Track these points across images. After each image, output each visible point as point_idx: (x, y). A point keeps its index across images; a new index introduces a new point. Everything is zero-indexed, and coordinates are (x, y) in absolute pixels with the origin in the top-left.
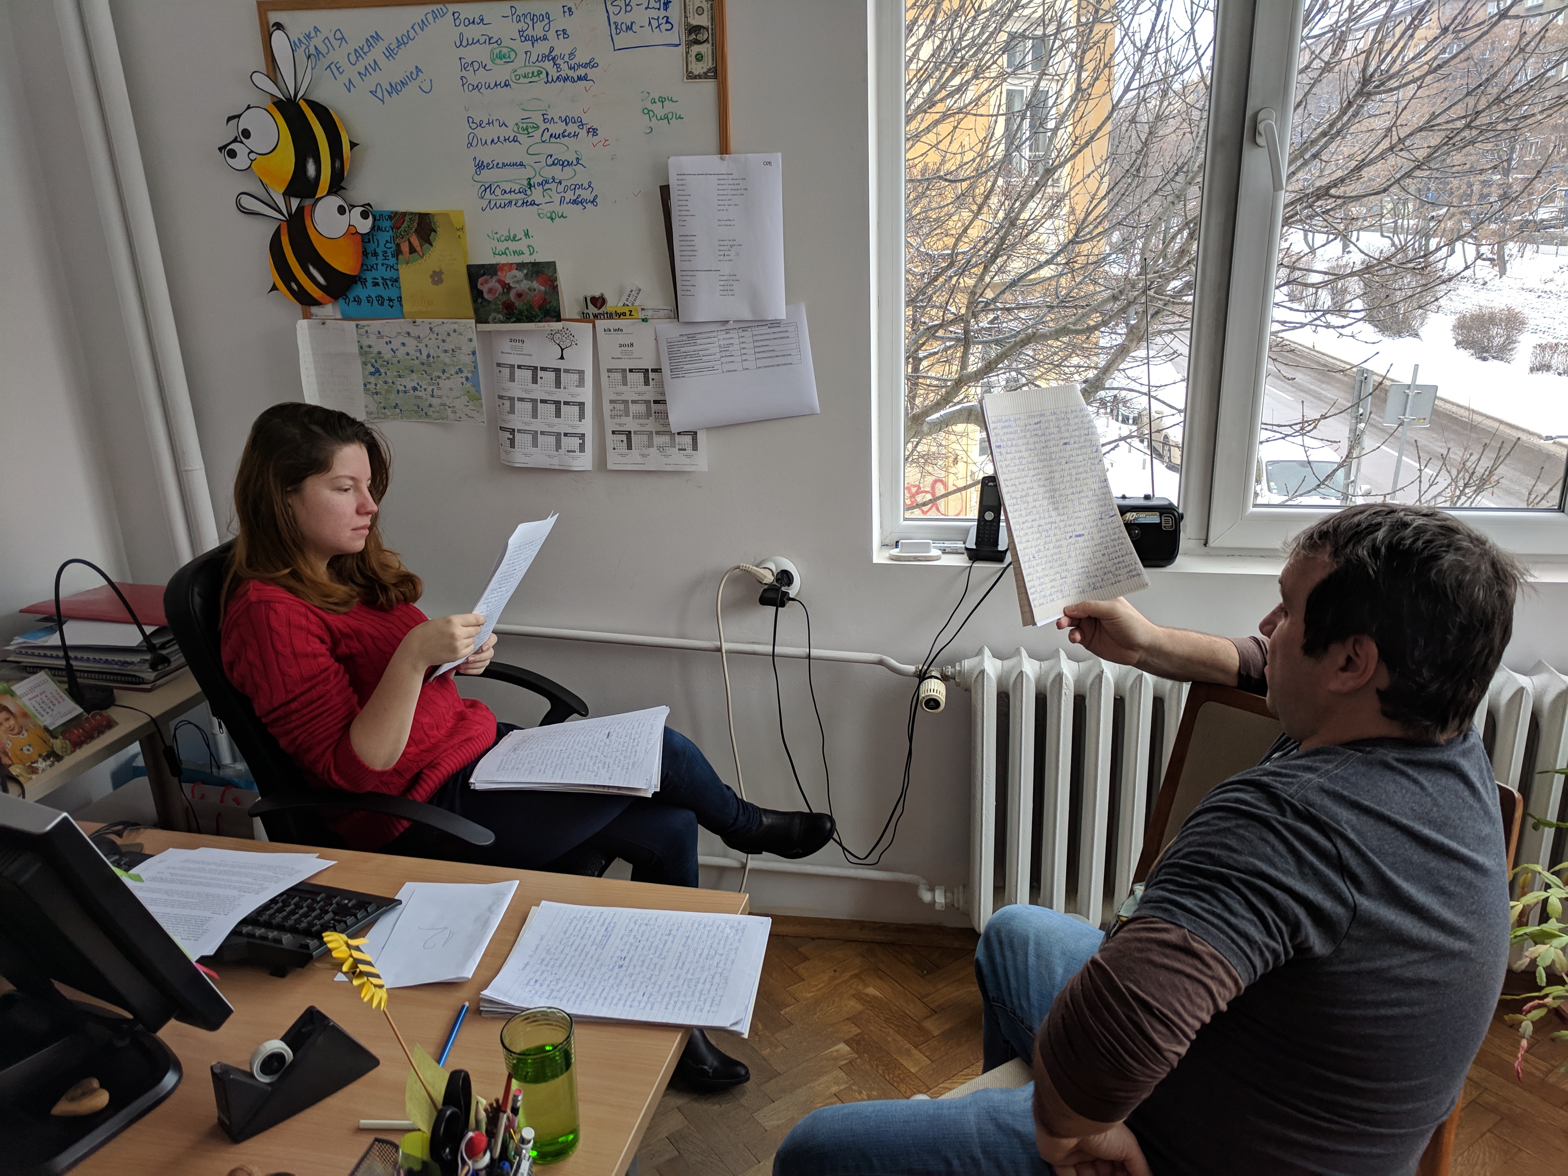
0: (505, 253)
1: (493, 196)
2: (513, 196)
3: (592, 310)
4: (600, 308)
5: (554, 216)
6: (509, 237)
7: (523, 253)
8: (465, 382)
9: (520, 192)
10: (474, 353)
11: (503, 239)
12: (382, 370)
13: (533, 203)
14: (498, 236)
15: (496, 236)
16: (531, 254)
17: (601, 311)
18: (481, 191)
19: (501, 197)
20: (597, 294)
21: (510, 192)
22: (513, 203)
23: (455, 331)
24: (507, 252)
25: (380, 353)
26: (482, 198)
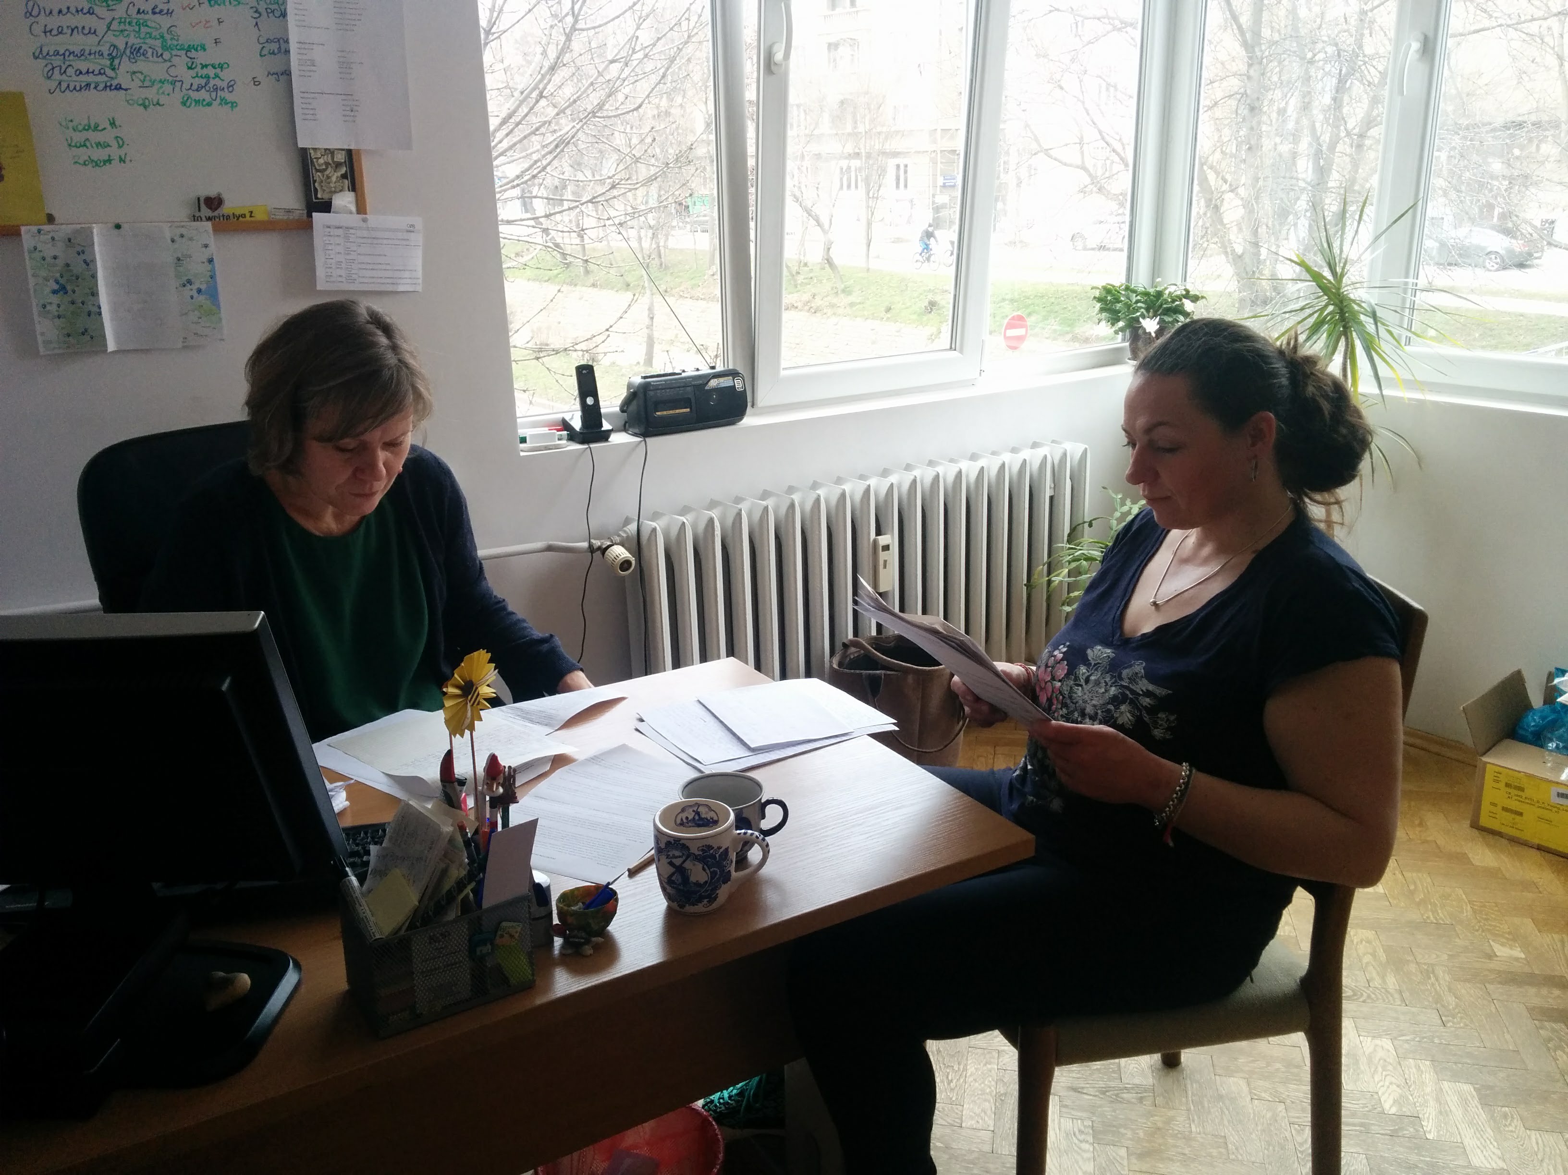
0: (85, 145)
1: (64, 77)
2: (90, 78)
3: (206, 212)
4: (216, 209)
5: (147, 104)
6: (89, 127)
7: (109, 146)
8: (195, 295)
9: (100, 73)
10: (211, 261)
11: (80, 128)
12: (69, 288)
13: (119, 88)
14: (75, 123)
15: (70, 125)
16: (120, 147)
17: (216, 213)
18: (46, 69)
19: (75, 78)
20: (212, 193)
21: (88, 72)
22: (93, 86)
23: (182, 236)
24: (88, 144)
25: (68, 265)
26: (49, 78)
